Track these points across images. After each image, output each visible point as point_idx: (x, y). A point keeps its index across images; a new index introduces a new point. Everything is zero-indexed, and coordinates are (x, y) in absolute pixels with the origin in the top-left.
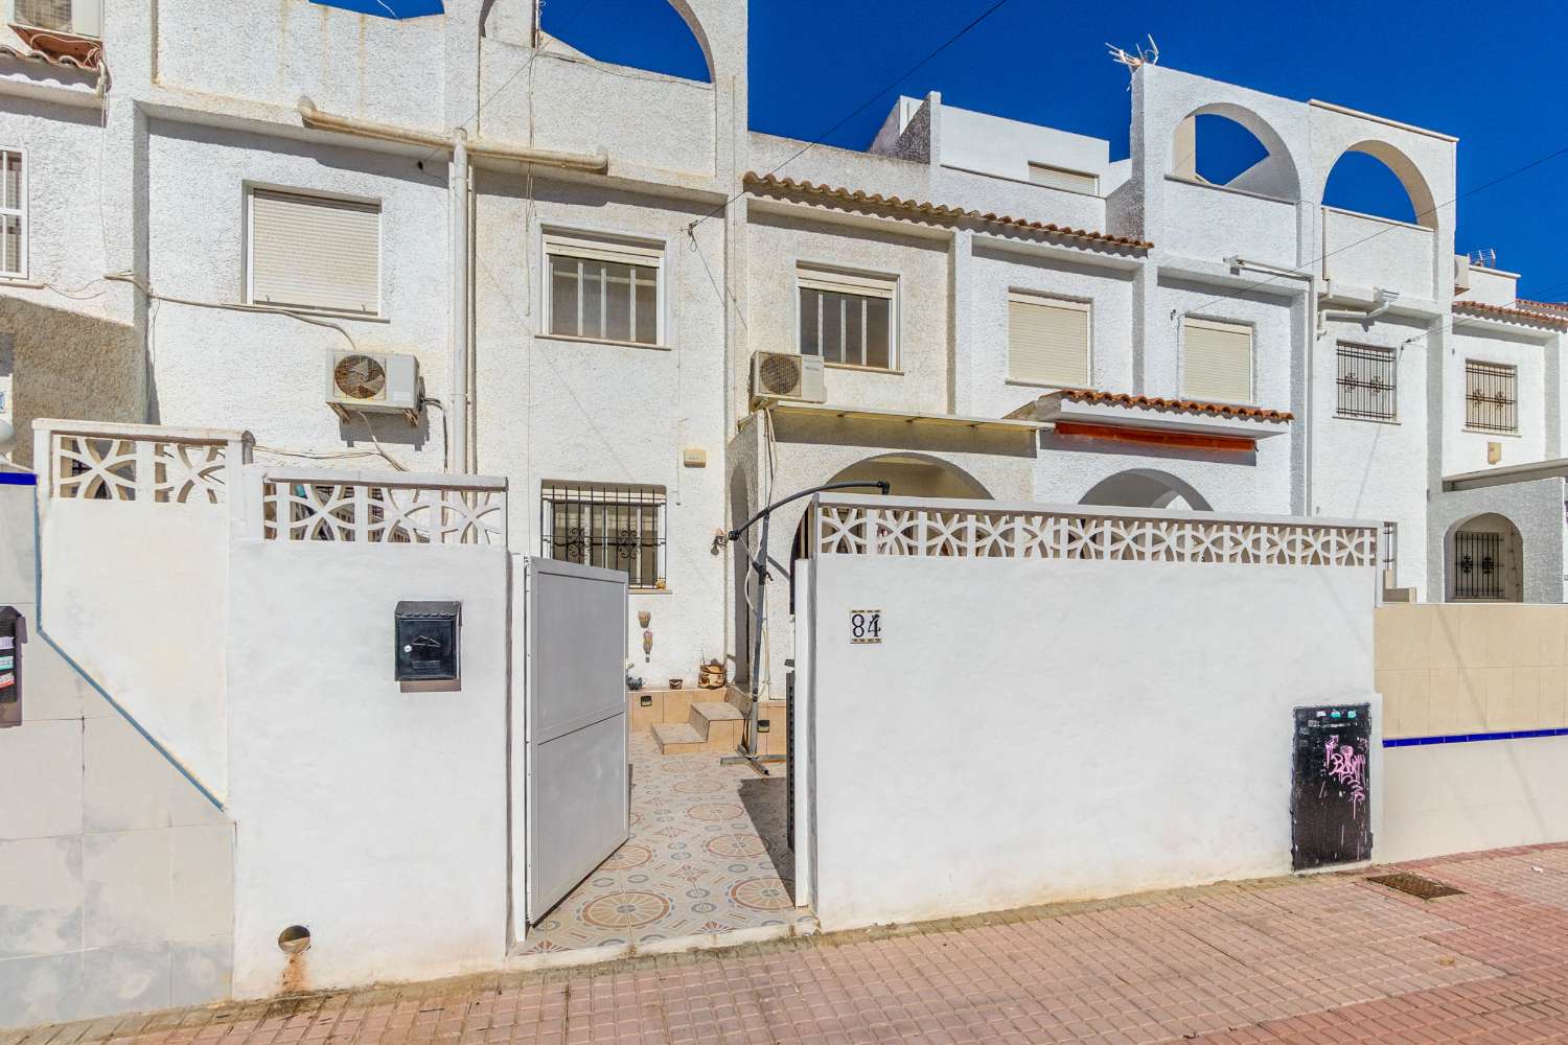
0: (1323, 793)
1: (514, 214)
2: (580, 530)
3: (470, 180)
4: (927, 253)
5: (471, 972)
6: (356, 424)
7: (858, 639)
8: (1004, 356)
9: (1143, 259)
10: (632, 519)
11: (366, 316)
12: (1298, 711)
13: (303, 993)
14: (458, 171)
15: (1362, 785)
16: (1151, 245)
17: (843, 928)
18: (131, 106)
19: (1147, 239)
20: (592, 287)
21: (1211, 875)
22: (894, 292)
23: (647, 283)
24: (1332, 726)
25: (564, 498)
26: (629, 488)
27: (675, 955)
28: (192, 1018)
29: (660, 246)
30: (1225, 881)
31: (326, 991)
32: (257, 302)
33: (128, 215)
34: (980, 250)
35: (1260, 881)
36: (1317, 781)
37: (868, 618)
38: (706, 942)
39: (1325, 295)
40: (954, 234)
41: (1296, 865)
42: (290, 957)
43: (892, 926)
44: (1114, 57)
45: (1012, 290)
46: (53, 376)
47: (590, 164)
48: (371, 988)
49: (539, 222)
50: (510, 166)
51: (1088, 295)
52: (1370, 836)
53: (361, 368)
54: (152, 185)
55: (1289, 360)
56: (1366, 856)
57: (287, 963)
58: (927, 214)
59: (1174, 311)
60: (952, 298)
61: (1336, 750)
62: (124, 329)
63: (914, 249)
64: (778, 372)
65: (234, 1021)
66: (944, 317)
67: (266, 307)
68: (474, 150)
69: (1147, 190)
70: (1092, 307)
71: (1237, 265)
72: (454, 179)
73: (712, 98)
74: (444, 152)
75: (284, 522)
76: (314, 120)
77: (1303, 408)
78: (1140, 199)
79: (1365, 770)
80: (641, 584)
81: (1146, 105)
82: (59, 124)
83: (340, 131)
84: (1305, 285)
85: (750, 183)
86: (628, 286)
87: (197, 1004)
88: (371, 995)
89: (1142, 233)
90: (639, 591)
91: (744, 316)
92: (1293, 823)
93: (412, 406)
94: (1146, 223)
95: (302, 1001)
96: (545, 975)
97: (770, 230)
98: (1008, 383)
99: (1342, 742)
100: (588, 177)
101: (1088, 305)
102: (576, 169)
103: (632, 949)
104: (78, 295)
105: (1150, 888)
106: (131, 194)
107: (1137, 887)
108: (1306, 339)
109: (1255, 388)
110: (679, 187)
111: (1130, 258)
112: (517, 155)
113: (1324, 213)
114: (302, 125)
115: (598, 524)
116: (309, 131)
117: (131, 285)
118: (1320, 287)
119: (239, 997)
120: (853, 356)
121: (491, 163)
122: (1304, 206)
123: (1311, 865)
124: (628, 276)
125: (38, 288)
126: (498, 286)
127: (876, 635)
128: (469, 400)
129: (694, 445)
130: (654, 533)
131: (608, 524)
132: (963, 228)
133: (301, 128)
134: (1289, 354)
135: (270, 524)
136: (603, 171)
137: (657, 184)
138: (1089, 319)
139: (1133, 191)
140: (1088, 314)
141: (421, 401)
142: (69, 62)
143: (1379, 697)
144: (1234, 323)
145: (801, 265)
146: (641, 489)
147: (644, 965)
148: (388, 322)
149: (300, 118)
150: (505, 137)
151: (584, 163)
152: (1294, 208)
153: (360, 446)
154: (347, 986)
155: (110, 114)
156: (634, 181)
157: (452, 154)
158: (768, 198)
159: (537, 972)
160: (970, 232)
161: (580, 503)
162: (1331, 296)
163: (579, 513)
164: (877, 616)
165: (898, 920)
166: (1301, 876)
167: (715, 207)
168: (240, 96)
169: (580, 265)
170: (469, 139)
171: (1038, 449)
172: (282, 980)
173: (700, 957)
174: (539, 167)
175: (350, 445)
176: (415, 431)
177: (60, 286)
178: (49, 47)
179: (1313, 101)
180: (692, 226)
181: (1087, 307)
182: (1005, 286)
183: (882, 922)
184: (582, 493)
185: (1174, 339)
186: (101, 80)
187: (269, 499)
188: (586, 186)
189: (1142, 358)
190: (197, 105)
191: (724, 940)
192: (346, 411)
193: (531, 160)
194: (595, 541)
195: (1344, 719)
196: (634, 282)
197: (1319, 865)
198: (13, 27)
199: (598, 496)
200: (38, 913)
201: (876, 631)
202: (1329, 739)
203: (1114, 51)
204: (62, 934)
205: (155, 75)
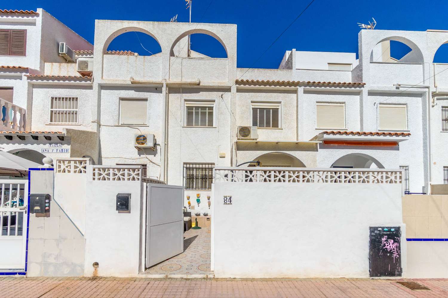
0: (381, 253)
1: (178, 98)
2: (193, 175)
3: (167, 91)
4: (290, 94)
5: (131, 277)
6: (141, 151)
7: (225, 203)
8: (315, 121)
9: (362, 88)
10: (206, 172)
11: (144, 125)
12: (371, 228)
13: (97, 277)
14: (164, 89)
15: (397, 252)
16: (365, 84)
17: (221, 277)
18: (97, 84)
19: (364, 82)
20: (197, 113)
21: (339, 275)
22: (280, 106)
23: (211, 111)
24: (384, 233)
25: (189, 167)
26: (205, 164)
27: (177, 279)
28: (76, 279)
29: (214, 101)
30: (344, 278)
31: (101, 277)
32: (122, 124)
33: (96, 108)
34: (305, 92)
35: (357, 279)
36: (379, 250)
37: (228, 198)
38: (185, 276)
39: (435, 92)
40: (298, 88)
41: (371, 275)
42: (95, 268)
43: (235, 278)
44: (361, 26)
45: (317, 102)
46: (79, 145)
47: (195, 83)
48: (110, 277)
49: (184, 99)
50: (177, 86)
51: (343, 101)
52: (401, 269)
53: (142, 138)
54: (102, 101)
55: (422, 114)
56: (400, 275)
57: (94, 270)
58: (289, 84)
59: (375, 103)
60: (297, 106)
61: (386, 241)
62: (94, 133)
63: (286, 94)
64: (244, 131)
65: (82, 280)
66: (295, 112)
67: (123, 125)
68: (168, 84)
69: (363, 67)
70: (345, 104)
71: (398, 86)
72: (163, 91)
73: (227, 62)
74: (161, 85)
75: (97, 177)
76: (133, 82)
77: (427, 130)
78: (361, 70)
79: (399, 248)
80: (208, 189)
81: (363, 42)
82: (85, 90)
83: (139, 84)
84: (427, 90)
85: (237, 82)
86: (206, 112)
87: (77, 276)
88: (109, 279)
89: (362, 80)
90: (208, 190)
91: (235, 117)
92: (370, 262)
93: (152, 146)
94: (363, 78)
95: (97, 278)
96: (146, 279)
97: (243, 94)
98: (316, 129)
99: (388, 238)
100: (195, 86)
101: (344, 104)
102: (192, 85)
103: (167, 276)
104: (87, 126)
105: (317, 277)
106: (97, 103)
107: (312, 276)
108: (427, 107)
109: (407, 125)
110: (218, 86)
111: (358, 89)
112: (178, 84)
113: (434, 66)
114: (131, 83)
115: (198, 173)
116: (132, 84)
117: (96, 123)
118: (432, 89)
119: (85, 276)
120: (268, 125)
121: (172, 86)
122: (425, 64)
123: (377, 276)
124: (206, 110)
125: (80, 125)
126: (174, 116)
127: (230, 202)
128: (166, 144)
129: (222, 152)
130: (212, 175)
131: (200, 173)
132: (300, 87)
133: (130, 84)
134: (421, 113)
135: (94, 177)
136: (199, 84)
137: (213, 86)
138: (344, 108)
139: (359, 68)
140: (344, 107)
141: (155, 144)
142: (86, 77)
143: (405, 224)
144: (399, 105)
145: (252, 102)
146: (209, 164)
147: (169, 280)
148: (149, 126)
149: (131, 82)
150: (175, 80)
151: (194, 83)
152: (422, 65)
153: (142, 156)
154: (105, 276)
155: (94, 87)
156: (207, 86)
157: (163, 85)
158: (242, 86)
159: (145, 278)
160: (303, 87)
161: (193, 168)
162: (437, 92)
163: (193, 170)
164: (231, 197)
165: (237, 277)
166: (372, 279)
167: (228, 90)
168: (119, 79)
169: (194, 108)
170: (167, 81)
171: (318, 149)
172: (93, 273)
173: (182, 280)
174: (183, 86)
175: (140, 156)
176: (154, 152)
177: (84, 125)
178: (83, 75)
179: (428, 30)
180: (222, 95)
181: (344, 105)
182: (315, 101)
183: (232, 277)
184: (193, 165)
185: (375, 111)
186: (92, 80)
187: (94, 172)
188: (195, 88)
189: (363, 118)
190: (110, 82)
191: (189, 277)
192: (139, 148)
193: (181, 84)
194: (197, 177)
195: (389, 231)
196: (207, 111)
197: (380, 276)
198: (78, 71)
199: (197, 166)
200: (51, 254)
201: (230, 201)
202: (383, 237)
203: (360, 25)
204: (55, 259)
205: (102, 77)
